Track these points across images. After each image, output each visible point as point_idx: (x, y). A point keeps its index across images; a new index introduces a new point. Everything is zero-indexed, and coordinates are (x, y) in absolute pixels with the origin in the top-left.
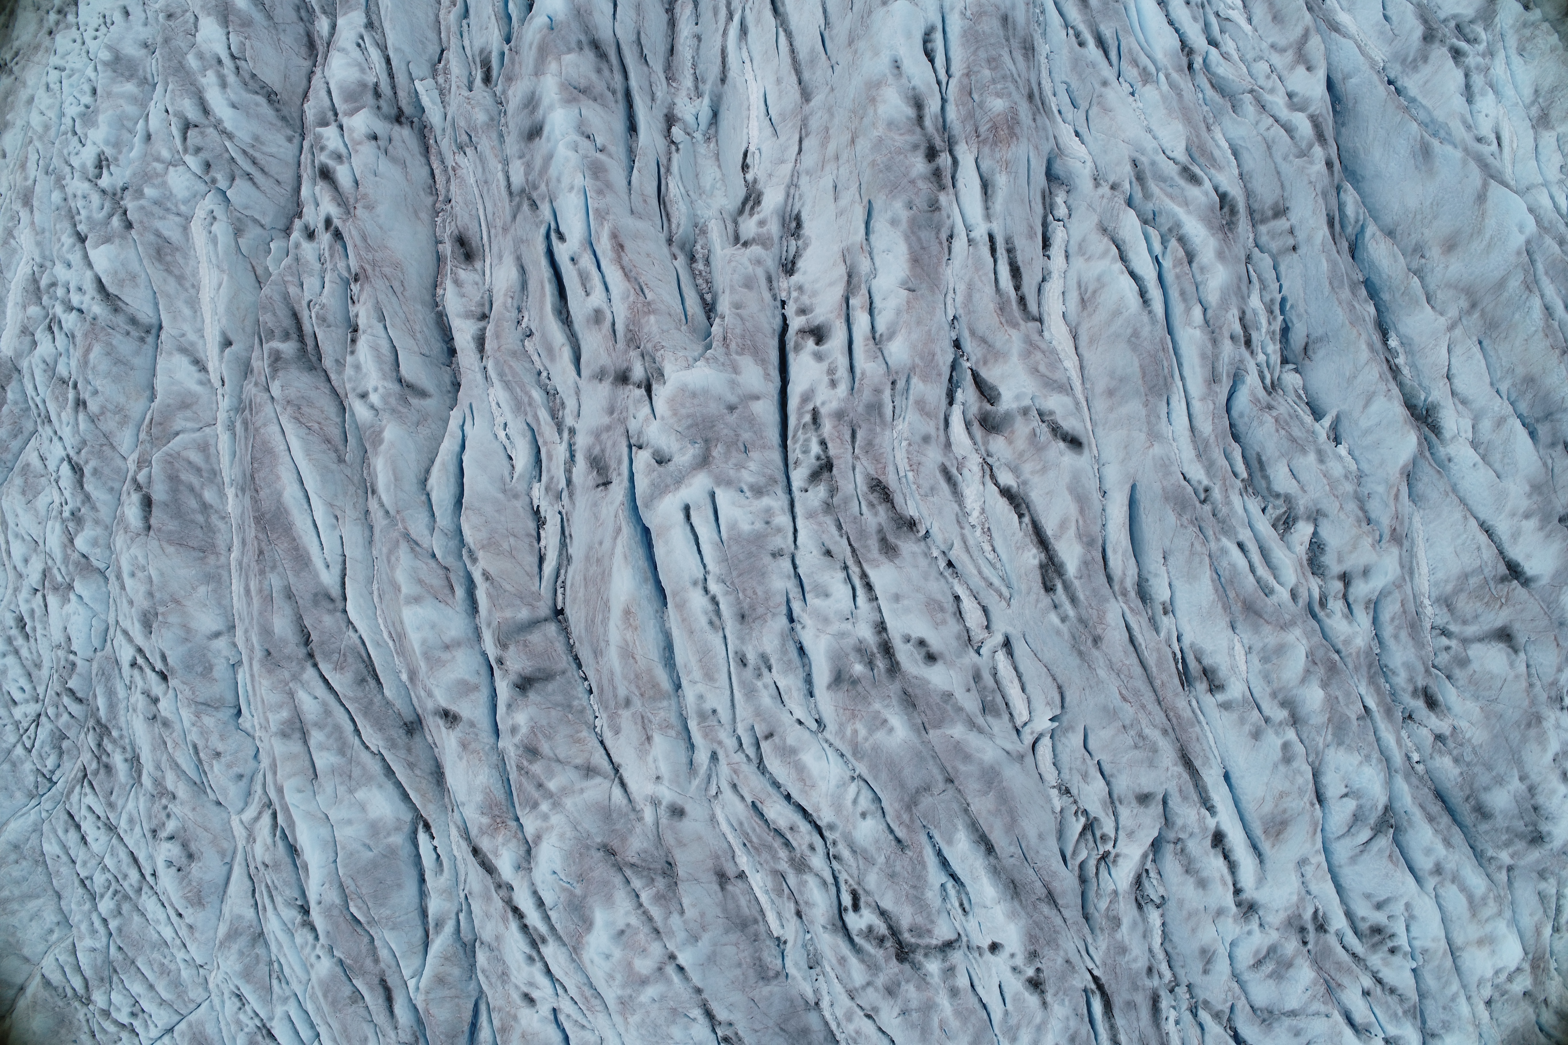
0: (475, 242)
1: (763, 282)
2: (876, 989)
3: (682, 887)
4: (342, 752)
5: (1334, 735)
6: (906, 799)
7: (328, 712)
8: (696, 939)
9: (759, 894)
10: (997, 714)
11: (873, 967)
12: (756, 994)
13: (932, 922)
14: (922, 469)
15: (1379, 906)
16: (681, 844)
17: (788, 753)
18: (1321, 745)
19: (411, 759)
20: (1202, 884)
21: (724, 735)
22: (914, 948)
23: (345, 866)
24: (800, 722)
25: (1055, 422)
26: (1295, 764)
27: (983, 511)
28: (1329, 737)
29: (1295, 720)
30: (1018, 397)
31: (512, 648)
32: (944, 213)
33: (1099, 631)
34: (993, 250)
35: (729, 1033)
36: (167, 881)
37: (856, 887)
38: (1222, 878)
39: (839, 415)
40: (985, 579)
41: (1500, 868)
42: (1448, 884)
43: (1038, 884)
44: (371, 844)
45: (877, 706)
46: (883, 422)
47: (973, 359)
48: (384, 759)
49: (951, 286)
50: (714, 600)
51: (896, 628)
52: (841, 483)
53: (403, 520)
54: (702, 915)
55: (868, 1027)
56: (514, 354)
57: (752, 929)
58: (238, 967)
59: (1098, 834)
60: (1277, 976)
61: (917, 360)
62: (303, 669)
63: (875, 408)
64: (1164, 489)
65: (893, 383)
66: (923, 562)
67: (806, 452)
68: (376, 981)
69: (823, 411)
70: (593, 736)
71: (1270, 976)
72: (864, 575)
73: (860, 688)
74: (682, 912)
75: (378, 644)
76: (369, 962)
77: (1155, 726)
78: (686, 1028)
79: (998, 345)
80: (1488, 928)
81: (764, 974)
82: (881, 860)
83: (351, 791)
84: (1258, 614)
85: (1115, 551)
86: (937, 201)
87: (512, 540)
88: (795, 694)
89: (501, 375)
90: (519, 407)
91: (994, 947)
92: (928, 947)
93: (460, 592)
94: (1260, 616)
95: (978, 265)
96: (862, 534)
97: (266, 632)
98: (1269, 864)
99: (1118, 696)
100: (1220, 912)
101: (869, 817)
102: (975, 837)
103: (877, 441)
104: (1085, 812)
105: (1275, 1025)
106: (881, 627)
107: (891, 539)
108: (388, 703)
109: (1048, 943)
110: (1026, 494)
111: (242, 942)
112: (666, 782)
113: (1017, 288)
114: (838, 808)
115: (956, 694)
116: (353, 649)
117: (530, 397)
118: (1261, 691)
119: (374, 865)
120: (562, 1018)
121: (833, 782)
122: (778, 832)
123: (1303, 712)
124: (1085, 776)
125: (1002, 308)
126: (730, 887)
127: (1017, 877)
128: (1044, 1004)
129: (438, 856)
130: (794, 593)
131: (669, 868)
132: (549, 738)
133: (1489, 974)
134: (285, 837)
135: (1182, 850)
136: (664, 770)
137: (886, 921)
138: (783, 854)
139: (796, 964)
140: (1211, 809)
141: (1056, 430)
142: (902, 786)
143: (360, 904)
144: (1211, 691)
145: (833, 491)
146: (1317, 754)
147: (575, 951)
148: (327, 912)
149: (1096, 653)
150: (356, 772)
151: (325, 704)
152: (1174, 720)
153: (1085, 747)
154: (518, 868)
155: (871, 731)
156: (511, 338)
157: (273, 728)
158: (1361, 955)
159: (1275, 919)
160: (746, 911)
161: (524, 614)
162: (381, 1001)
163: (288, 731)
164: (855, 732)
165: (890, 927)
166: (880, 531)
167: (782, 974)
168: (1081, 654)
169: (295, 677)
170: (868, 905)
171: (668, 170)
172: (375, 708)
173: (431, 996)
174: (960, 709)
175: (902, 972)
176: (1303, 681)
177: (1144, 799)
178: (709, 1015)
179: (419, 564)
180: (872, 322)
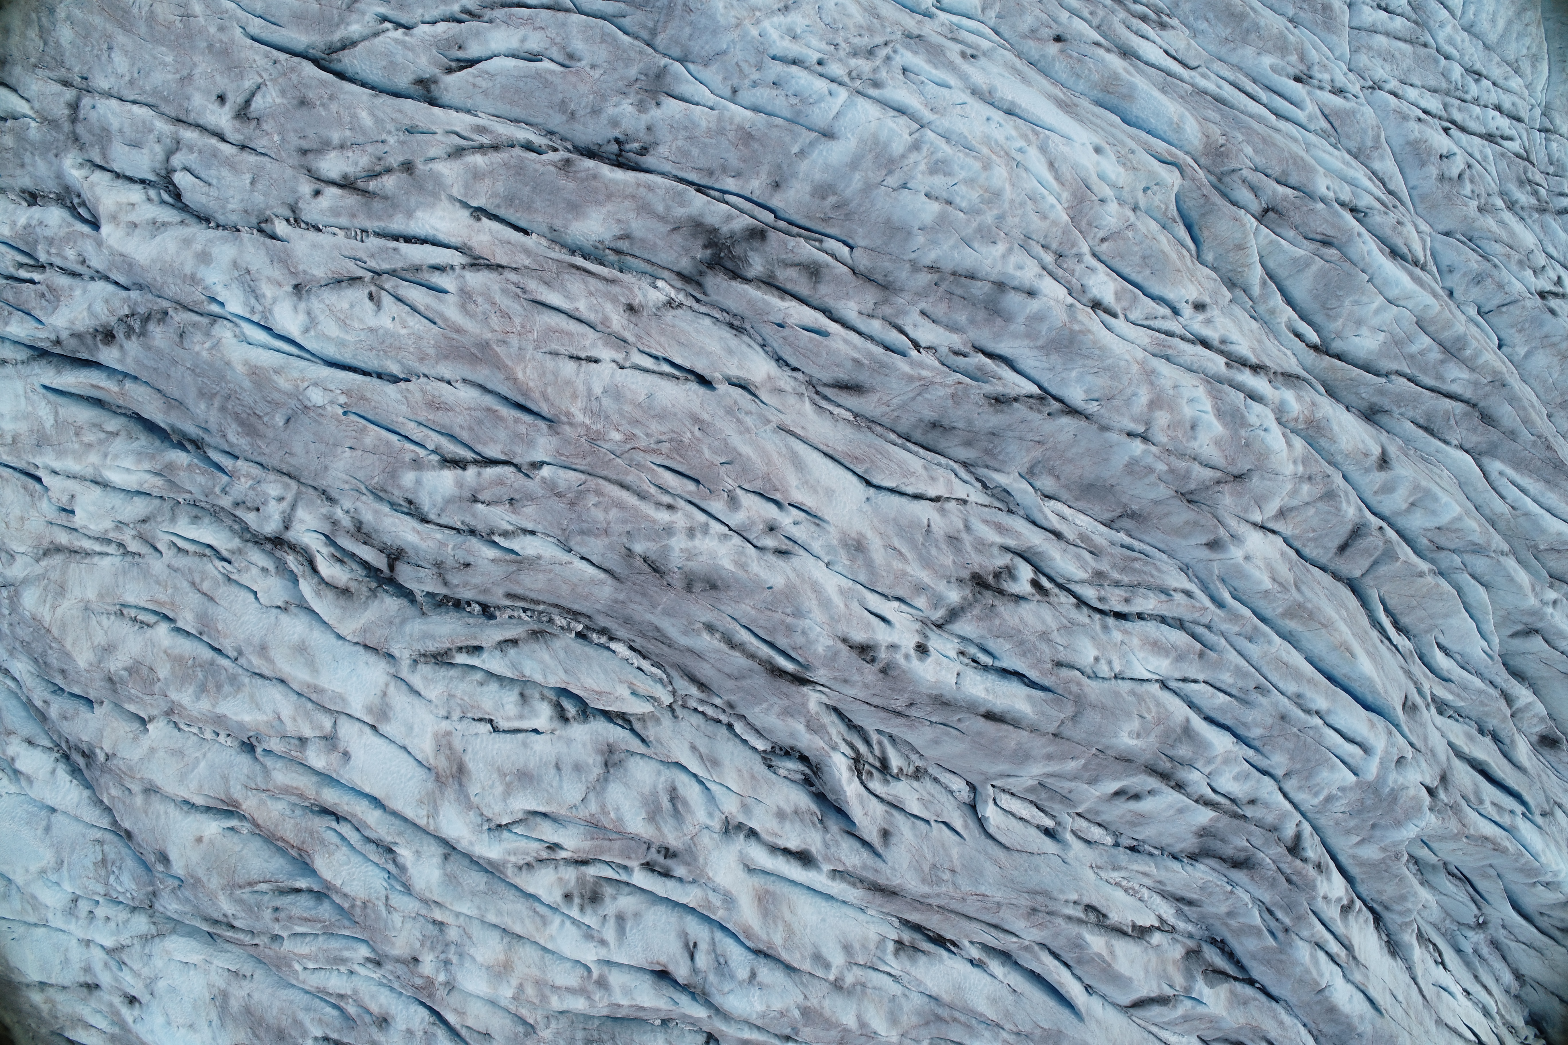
0: (1546, 751)
1: (1391, 904)
2: (960, 530)
3: (1171, 493)
4: (1411, 357)
5: (809, 1008)
6: (1084, 701)
8: (1130, 464)
9: (1089, 521)
10: (1029, 790)
11: (982, 547)
12: (1040, 449)
13: (984, 628)
15: (621, 918)
16: (1195, 524)
17: (1180, 656)
18: (811, 991)
20: (781, 815)
21: (1231, 628)
22: (977, 596)
23: (1362, 281)
24: (1185, 680)
25: (1167, 1004)
26: (809, 959)
27: (1141, 900)
28: (810, 1004)
29: (837, 986)
31: (1381, 545)
33: (1037, 919)
35: (1046, 408)
36: (1441, 142)
37: (1051, 599)
38: (776, 835)
39: (1310, 885)
40: (1121, 868)
41: (538, 1022)
42: (584, 981)
43: (920, 715)
44: (1353, 309)
45: (1151, 740)
47: (1239, 985)
48: (1377, 374)
50: (1308, 712)
51: (1168, 795)
52: (1279, 850)
53: (1494, 560)
55: (933, 491)
57: (1076, 492)
58: (1358, 117)
59: (876, 773)
60: (650, 801)
62: (1475, 394)
65: (1286, 930)
66: (1166, 840)
67: (1312, 846)
69: (1321, 877)
70: (1283, 532)
71: (655, 794)
72: (1218, 807)
74: (1158, 477)
75: (1435, 450)
77: (939, 895)
78: (1088, 390)
79: (1237, 1010)
80: (516, 982)
81: (1042, 465)
82: (1059, 639)
83: (1389, 333)
85: (1056, 967)
87: (1413, 604)
88: (1206, 697)
89: (1486, 695)
91: (922, 649)
92: (970, 606)
93: (1424, 541)
97: (1513, 400)
98: (744, 873)
99: (987, 892)
100: (745, 808)
101: (1092, 661)
102: (1008, 716)
105: (599, 758)
106: (1179, 787)
107: (1208, 840)
108: (1402, 417)
109: (876, 684)
110: (1140, 943)
111: (1368, 142)
112: (1243, 561)
114: (1116, 647)
115: (1086, 786)
116: (1448, 432)
117: (1463, 700)
119: (1341, 296)
120: (1170, 312)
121: (1135, 661)
122: (1131, 587)
123: (839, 997)
124: (925, 802)
125: (1254, 1033)
126: (1118, 511)
127: (946, 710)
128: (844, 640)
129: (1297, 336)
130: (1260, 761)
131: (1189, 498)
132: (1324, 513)
134: (1407, 261)
135: (814, 823)
136: (1249, 568)
137: (1012, 595)
138: (1116, 575)
139: (1024, 491)
140: (836, 874)
141: (1162, 1000)
142: (1094, 707)
143: (1333, 260)
144: (898, 941)
145: (1279, 840)
146: (806, 983)
147: (1211, 382)
148: (1350, 233)
149: (1030, 904)
150: (1395, 351)
151: (1444, 381)
152: (919, 905)
153: (946, 824)
154: (1281, 406)
155: (1142, 722)
157: (1471, 335)
158: (584, 867)
159: (705, 843)
160: (1091, 501)
161: (1383, 572)
163: (1458, 343)
164: (1149, 709)
165: (1004, 593)
166: (1222, 839)
167: (1027, 475)
168: (1038, 893)
169: (1477, 383)
170: (1031, 594)
172: (1410, 407)
173: (1241, 230)
174: (1075, 778)
175: (966, 567)
176: (861, 1017)
177: (886, 834)
178: (1076, 412)
179: (1465, 541)
180: (1327, 953)
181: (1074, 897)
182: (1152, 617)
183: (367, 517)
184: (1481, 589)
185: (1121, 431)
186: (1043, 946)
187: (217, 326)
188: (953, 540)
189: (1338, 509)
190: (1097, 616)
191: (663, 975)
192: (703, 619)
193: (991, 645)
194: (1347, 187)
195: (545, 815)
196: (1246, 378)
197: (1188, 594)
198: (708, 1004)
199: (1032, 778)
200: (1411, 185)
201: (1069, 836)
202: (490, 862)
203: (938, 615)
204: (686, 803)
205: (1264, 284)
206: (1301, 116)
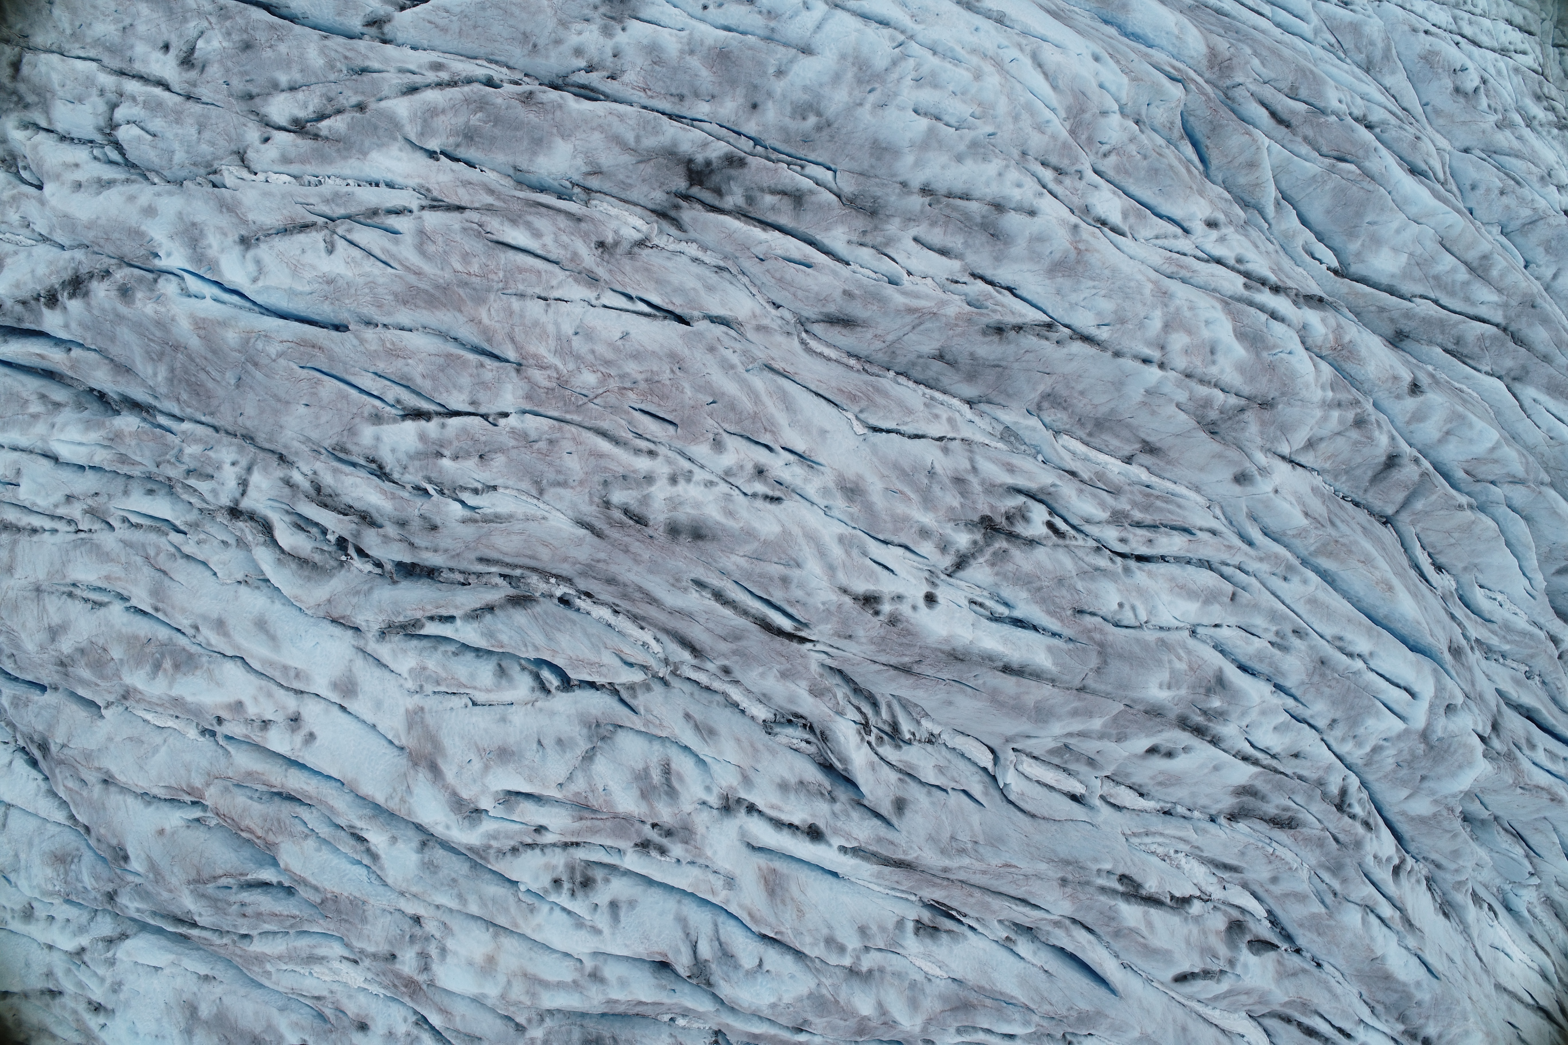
1: (1444, 862)
2: (966, 471)
3: (1193, 423)
4: (1436, 278)
5: (823, 996)
6: (1109, 650)
7: (1467, 299)
8: (1148, 392)
9: (1107, 458)
10: (1052, 752)
11: (990, 488)
12: (1049, 381)
13: (997, 574)
14: (1265, 860)
15: (614, 906)
16: (1219, 456)
17: (1210, 598)
18: (824, 980)
19: (1385, 315)
20: (784, 787)
21: (1264, 568)
22: (988, 540)
23: (1381, 197)
24: (1216, 626)
25: (1211, 978)
26: (822, 945)
27: (1178, 867)
28: (824, 991)
29: (853, 972)
30: (1245, 966)
31: (1416, 477)
32: (1392, 1020)
33: (1069, 890)
34: (1341, 1030)
35: (1054, 336)
36: (1454, 55)
37: (1068, 542)
38: (780, 810)
39: (1358, 844)
40: (1154, 834)
41: (529, 1021)
42: (576, 975)
43: (930, 672)
44: (1371, 228)
45: (1183, 692)
46: (1322, 866)
47: (1285, 955)
48: (1402, 297)
49: (1346, 984)
50: (1350, 655)
51: (1204, 751)
52: (1324, 806)
53: (1534, 491)
54: (1153, 413)
55: (936, 430)
56: (1532, 656)
57: (1089, 427)
58: (1367, 30)
59: (885, 737)
60: (642, 777)
61: (1333, 923)
62: (1505, 317)
63: (1336, 869)
64: (1107, 1016)
65: (1335, 894)
66: (1202, 801)
67: (1360, 801)
68: (1294, 122)
69: (1369, 835)
70: (1315, 466)
71: (646, 770)
72: (1256, 762)
73: (1202, 691)
74: (1178, 406)
75: (1467, 378)
76: (1310, 133)
77: (960, 868)
78: (1099, 314)
79: (1286, 982)
80: (502, 979)
81: (1052, 399)
82: (1080, 585)
83: (1411, 254)
84: (955, 1009)
85: (1090, 942)
86: (1403, 1022)
87: (1453, 541)
88: (1239, 643)
89: (1532, 636)
90: (1507, 627)
91: (930, 599)
92: (981, 551)
93: (1460, 474)
94: (952, 1010)
95: (1345, 1015)
96: (1279, 787)
97: (1544, 320)
98: (746, 851)
99: (1014, 863)
100: (746, 780)
101: (1116, 607)
102: (1027, 670)
103: (1318, 852)
104: (909, 743)
105: (585, 731)
106: (1215, 741)
107: (1247, 799)
108: (1430, 342)
109: (883, 638)
110: (1180, 914)
111: (1378, 54)
112: (1272, 495)
113: (1299, 1024)
114: (1141, 592)
115: (1114, 745)
116: (1479, 359)
117: (1508, 642)
118: (893, 962)
119: (1359, 215)
120: (1179, 231)
121: (1161, 607)
122: (1154, 527)
123: (856, 983)
124: (940, 769)
125: (1305, 1006)
126: (1138, 446)
127: (960, 666)
128: (845, 591)
129: (1314, 258)
130: (1300, 710)
131: (1212, 429)
132: (1356, 443)
133: (450, 944)
134: (1427, 177)
135: (822, 794)
136: (1278, 501)
137: (1025, 539)
138: (1138, 515)
139: (1034, 429)
140: (847, 850)
141: (1206, 974)
142: (1121, 656)
143: (1350, 176)
144: (918, 921)
145: (1325, 796)
146: (817, 970)
147: (1229, 302)
148: (1366, 147)
149: (1060, 874)
150: (1417, 273)
151: (1473, 304)
152: (939, 881)
153: (965, 792)
154: (1305, 327)
155: (1173, 671)
156: (1541, 664)
157: (1496, 256)
158: (572, 850)
159: (702, 820)
160: (1107, 437)
161: (1419, 505)
162: (1279, 108)
163: (1484, 262)
164: (1180, 659)
165: (1017, 537)
166: (1263, 798)
167: (1035, 411)
168: (1067, 863)
169: (1505, 306)
170: (1047, 537)
171: (1527, 856)
172: (1437, 331)
173: (1254, 148)
174: (1102, 736)
175: (975, 509)
176: (880, 1005)
177: (900, 805)
178: (1087, 339)
179: (1504, 471)
180: (1379, 917)
181: (1108, 866)
182: (1178, 559)
183: (328, 479)
184: (1522, 523)
185: (1135, 357)
186: (1074, 921)
187: (161, 281)
188: (959, 481)
189: (1370, 438)
190: (1119, 560)
191: (663, 966)
192: (693, 576)
193: (1007, 592)
194: (1359, 101)
195: (528, 796)
196: (1265, 297)
197: (1214, 533)
198: (715, 996)
199: (1055, 738)
200: (1424, 101)
201: (1098, 802)
202: (471, 849)
203: (947, 561)
204: (681, 778)
205: (1277, 204)
206: (1306, 29)
